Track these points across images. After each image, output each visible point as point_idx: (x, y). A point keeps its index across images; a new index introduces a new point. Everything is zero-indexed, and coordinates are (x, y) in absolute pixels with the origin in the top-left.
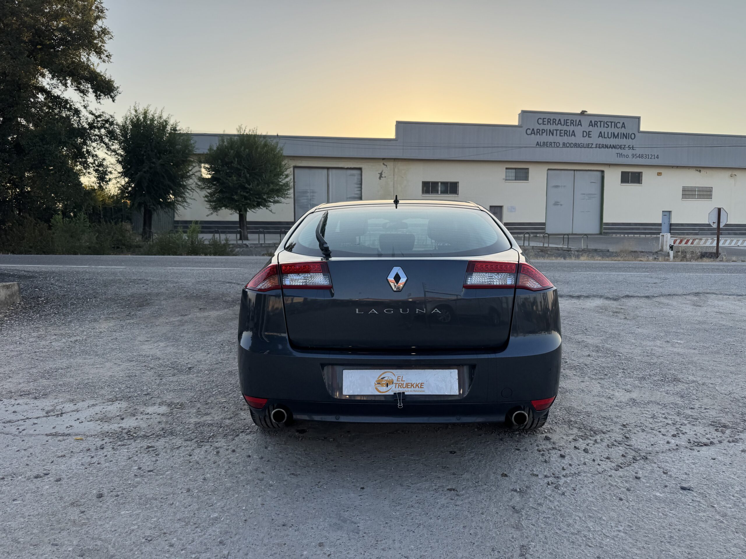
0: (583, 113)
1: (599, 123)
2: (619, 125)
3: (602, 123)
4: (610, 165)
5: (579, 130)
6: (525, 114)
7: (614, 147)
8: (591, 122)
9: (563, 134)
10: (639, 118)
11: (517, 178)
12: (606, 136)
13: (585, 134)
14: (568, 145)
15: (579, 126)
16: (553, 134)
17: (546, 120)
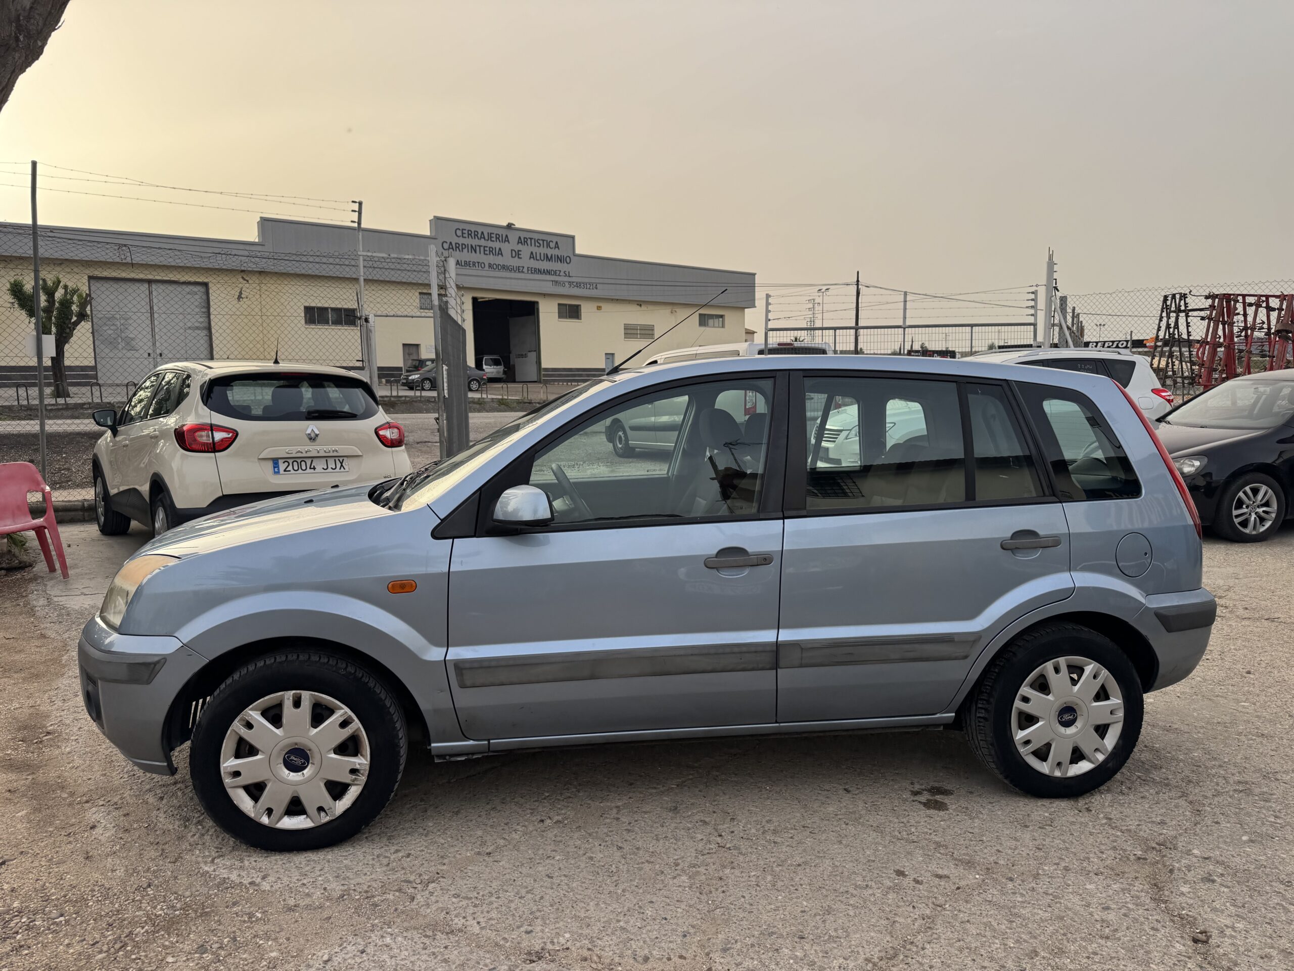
0: (510, 226)
2: (552, 245)
3: (533, 241)
4: (544, 295)
5: (506, 248)
6: (438, 221)
7: (548, 272)
8: (520, 238)
9: (488, 252)
10: (573, 237)
12: (538, 258)
13: (514, 253)
14: (495, 266)
15: (507, 243)
17: (466, 232)
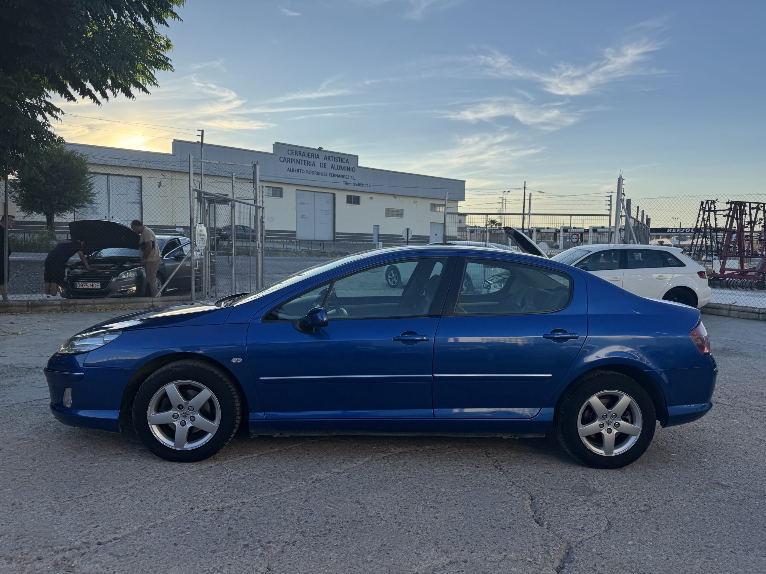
0: (320, 149)
1: (331, 158)
2: (345, 161)
3: (333, 158)
4: (339, 190)
5: (317, 162)
6: (277, 146)
8: (326, 156)
9: (306, 164)
10: (357, 157)
11: (274, 195)
12: (336, 168)
13: (322, 164)
14: (310, 172)
15: (318, 159)
16: (299, 163)
17: (294, 152)
